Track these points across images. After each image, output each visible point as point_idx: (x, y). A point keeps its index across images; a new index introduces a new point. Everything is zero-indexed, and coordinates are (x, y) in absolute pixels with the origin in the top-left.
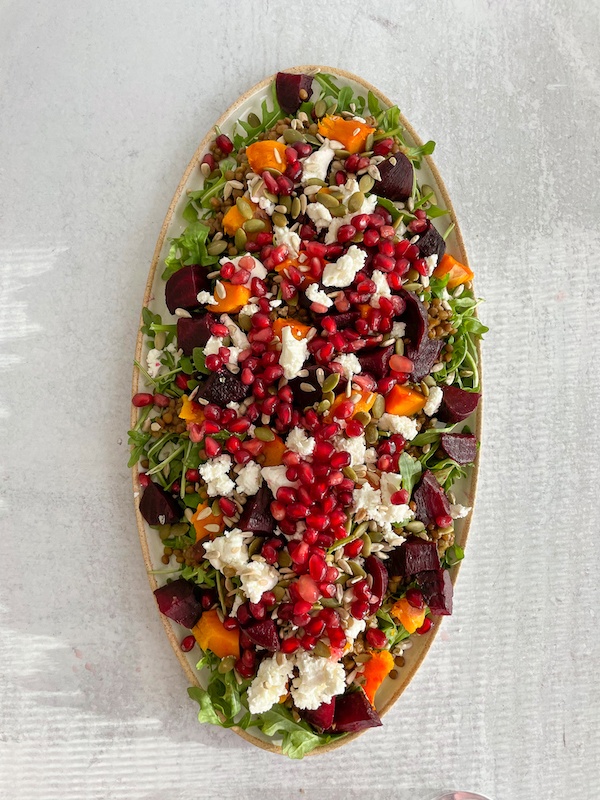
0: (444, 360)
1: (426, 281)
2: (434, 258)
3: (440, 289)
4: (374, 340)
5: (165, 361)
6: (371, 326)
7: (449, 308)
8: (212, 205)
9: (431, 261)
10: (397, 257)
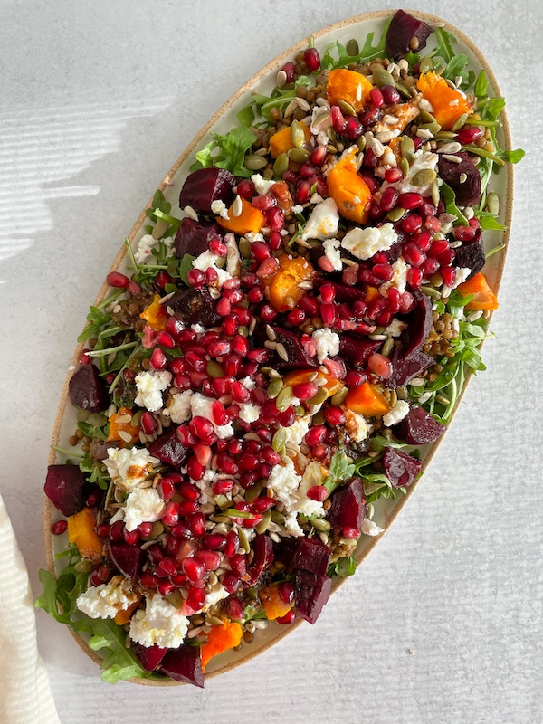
0: (427, 378)
1: (447, 292)
2: (467, 272)
3: (458, 306)
4: (366, 327)
5: (155, 253)
6: (369, 311)
7: (457, 328)
8: (271, 115)
9: (461, 274)
10: (429, 254)
